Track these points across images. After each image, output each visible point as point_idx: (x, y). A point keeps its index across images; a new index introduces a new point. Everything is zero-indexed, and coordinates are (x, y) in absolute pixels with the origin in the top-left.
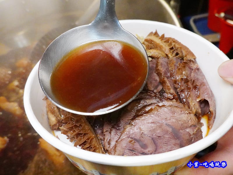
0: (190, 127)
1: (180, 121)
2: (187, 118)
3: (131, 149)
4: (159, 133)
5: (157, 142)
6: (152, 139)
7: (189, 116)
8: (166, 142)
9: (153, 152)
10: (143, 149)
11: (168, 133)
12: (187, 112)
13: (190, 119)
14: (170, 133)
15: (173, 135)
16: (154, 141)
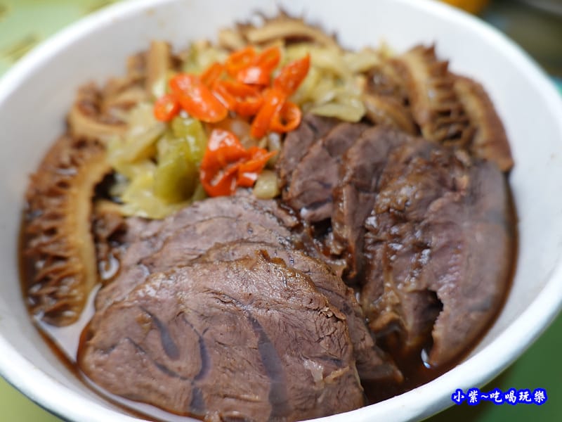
0: (321, 358)
1: (294, 327)
2: (322, 328)
3: (137, 341)
4: (221, 334)
5: (209, 355)
6: (201, 341)
7: (329, 327)
8: (233, 369)
9: (190, 375)
10: (165, 357)
11: (247, 347)
12: (327, 309)
13: (330, 336)
14: (250, 348)
15: (259, 357)
16: (202, 348)
